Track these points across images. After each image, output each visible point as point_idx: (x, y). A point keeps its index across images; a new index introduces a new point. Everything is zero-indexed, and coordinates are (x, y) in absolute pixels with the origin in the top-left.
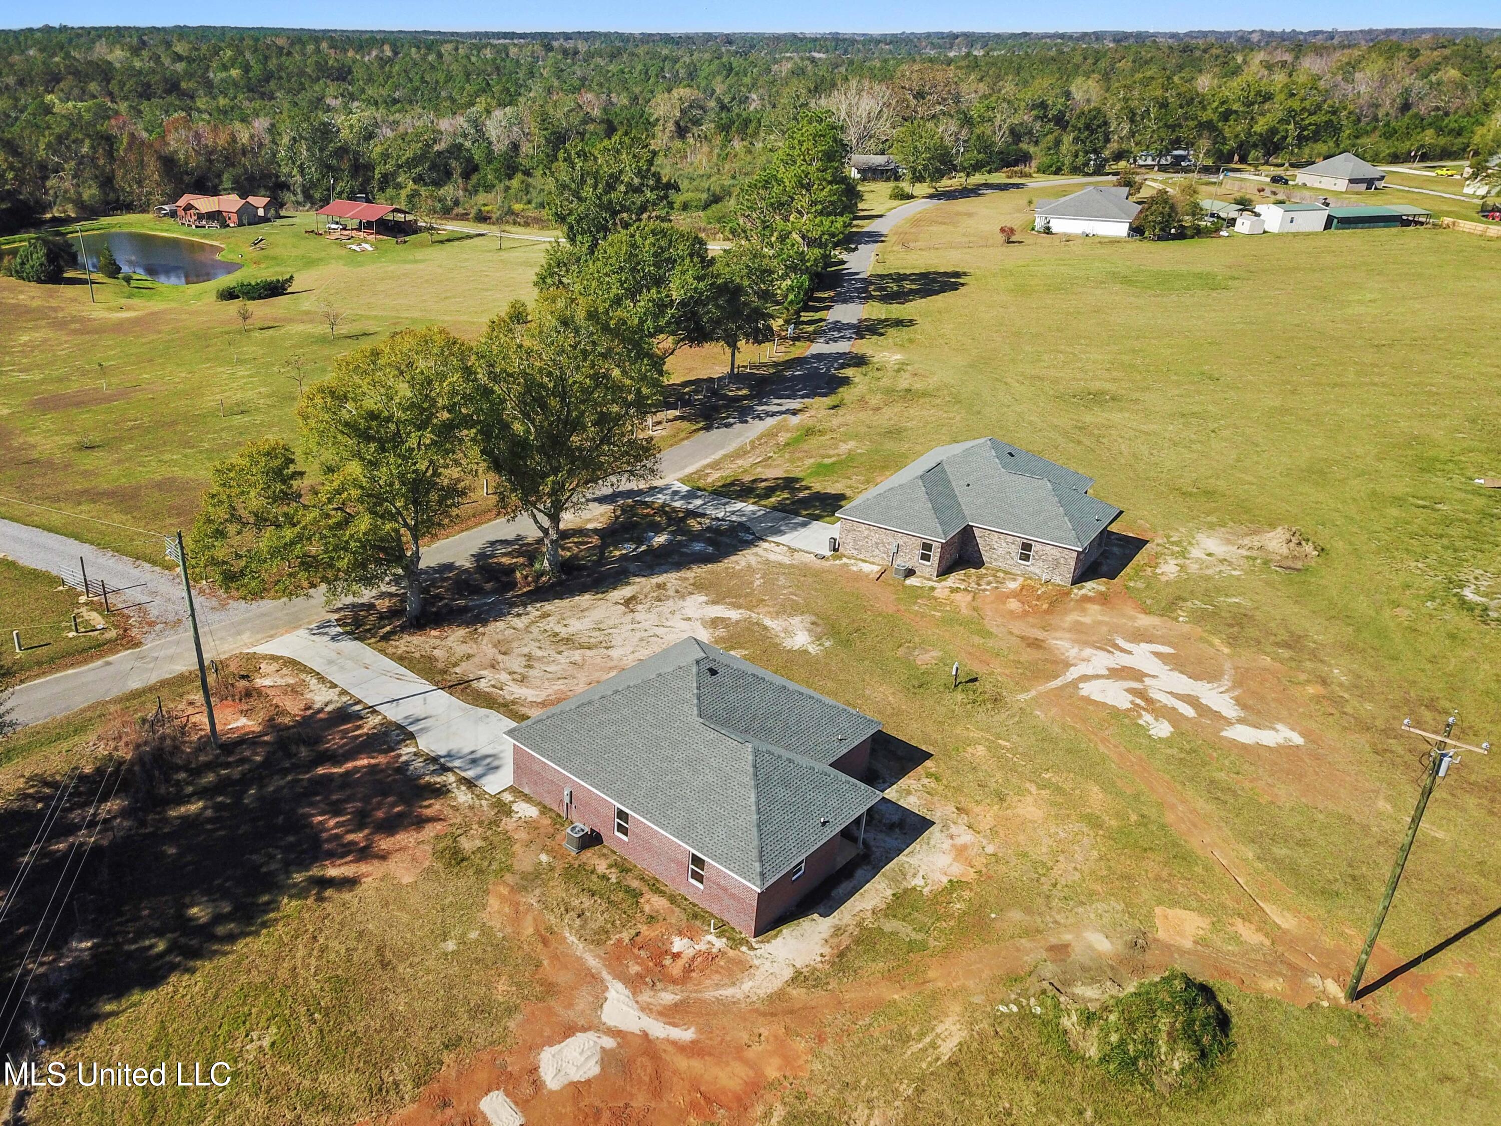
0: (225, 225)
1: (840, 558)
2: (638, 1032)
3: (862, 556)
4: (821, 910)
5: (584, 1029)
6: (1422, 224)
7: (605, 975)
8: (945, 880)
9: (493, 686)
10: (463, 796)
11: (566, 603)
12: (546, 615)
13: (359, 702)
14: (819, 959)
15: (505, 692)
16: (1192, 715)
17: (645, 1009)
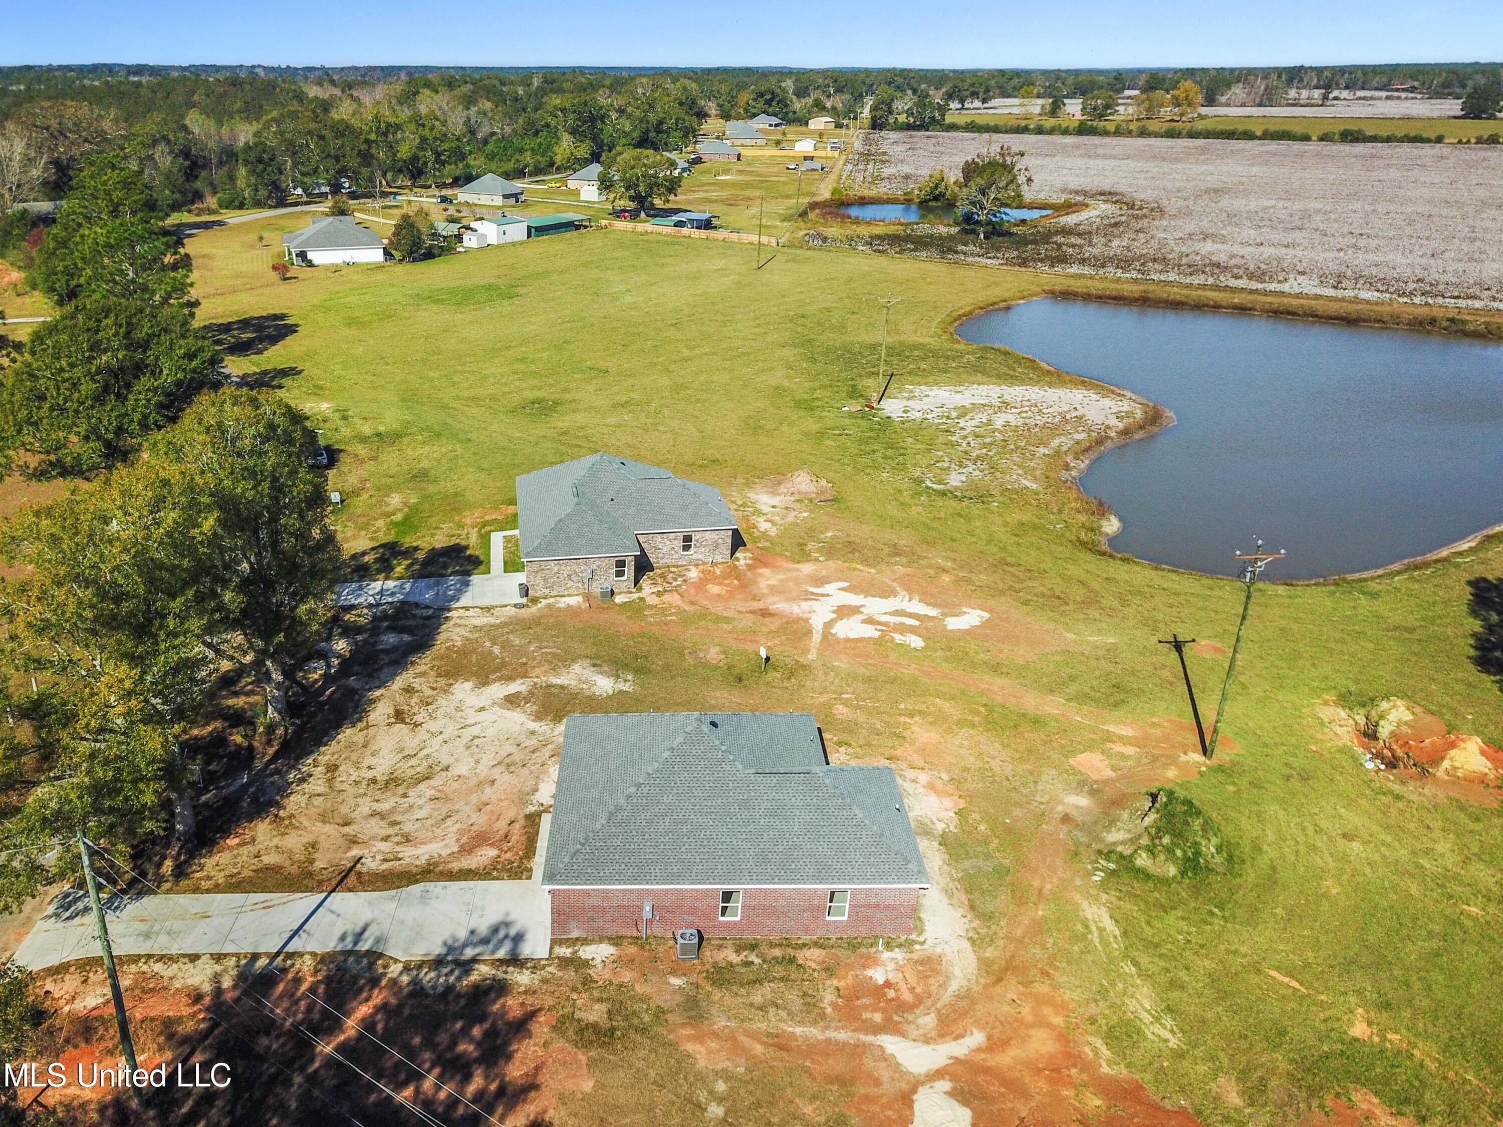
1: (535, 601)
2: (950, 1062)
3: (555, 593)
5: (914, 1090)
6: (585, 227)
7: (864, 1038)
9: (385, 860)
10: (522, 978)
11: (333, 746)
12: (332, 768)
13: (255, 957)
14: (966, 920)
15: (408, 860)
16: (917, 623)
17: (927, 1042)
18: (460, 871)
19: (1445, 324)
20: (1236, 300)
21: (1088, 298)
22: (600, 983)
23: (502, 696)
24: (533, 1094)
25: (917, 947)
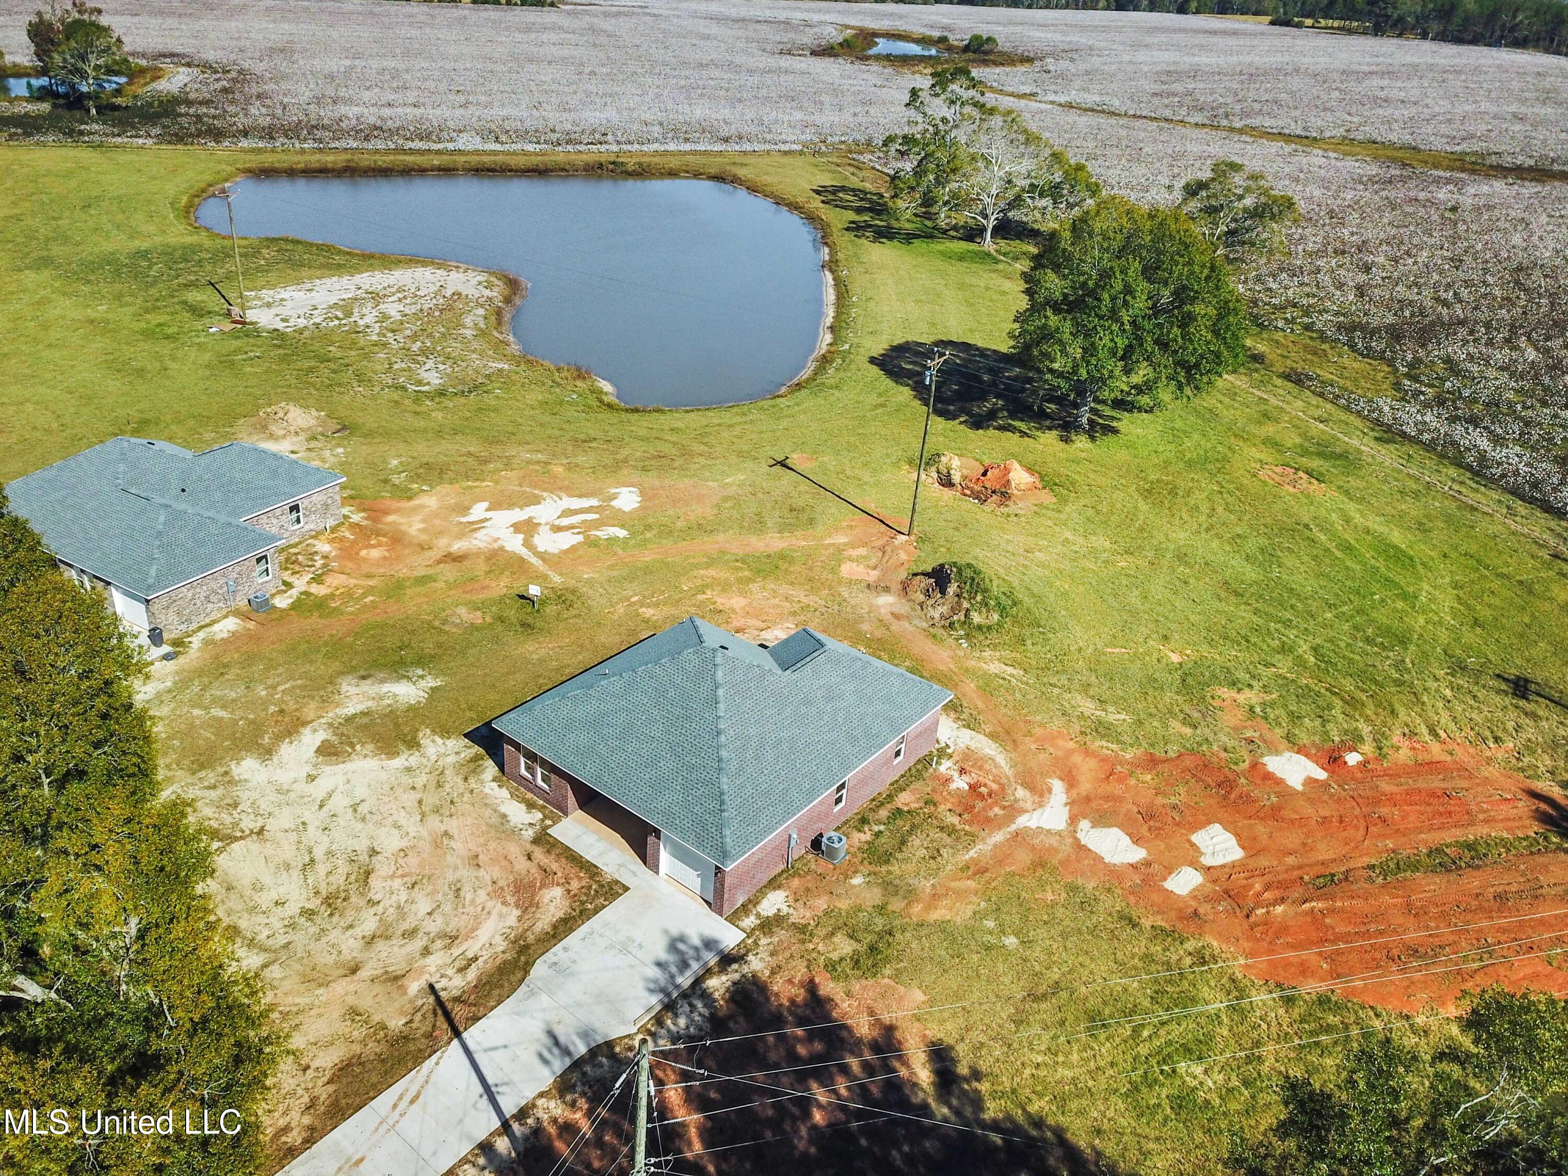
1: (180, 643)
2: (1067, 808)
5: (1077, 840)
7: (1013, 827)
9: (462, 969)
13: (486, 1146)
15: (485, 955)
16: (596, 516)
17: (1041, 805)
18: (555, 927)
19: (611, 167)
20: (435, 162)
21: (291, 173)
22: (812, 922)
23: (311, 752)
24: (898, 1035)
25: (949, 751)
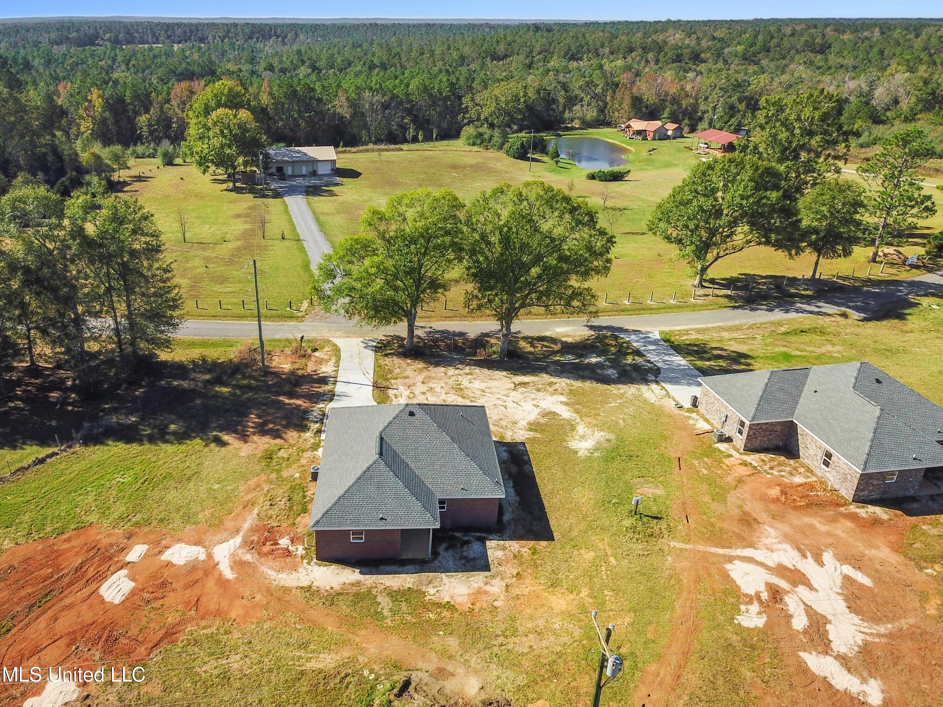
0: (645, 139)
1: (692, 412)
2: (216, 561)
3: (708, 417)
4: (363, 570)
5: (204, 547)
7: (241, 534)
8: (446, 600)
9: (396, 395)
10: (309, 435)
13: (336, 377)
14: (328, 588)
17: (233, 555)
22: (302, 455)
24: (242, 442)
25: (305, 561)
